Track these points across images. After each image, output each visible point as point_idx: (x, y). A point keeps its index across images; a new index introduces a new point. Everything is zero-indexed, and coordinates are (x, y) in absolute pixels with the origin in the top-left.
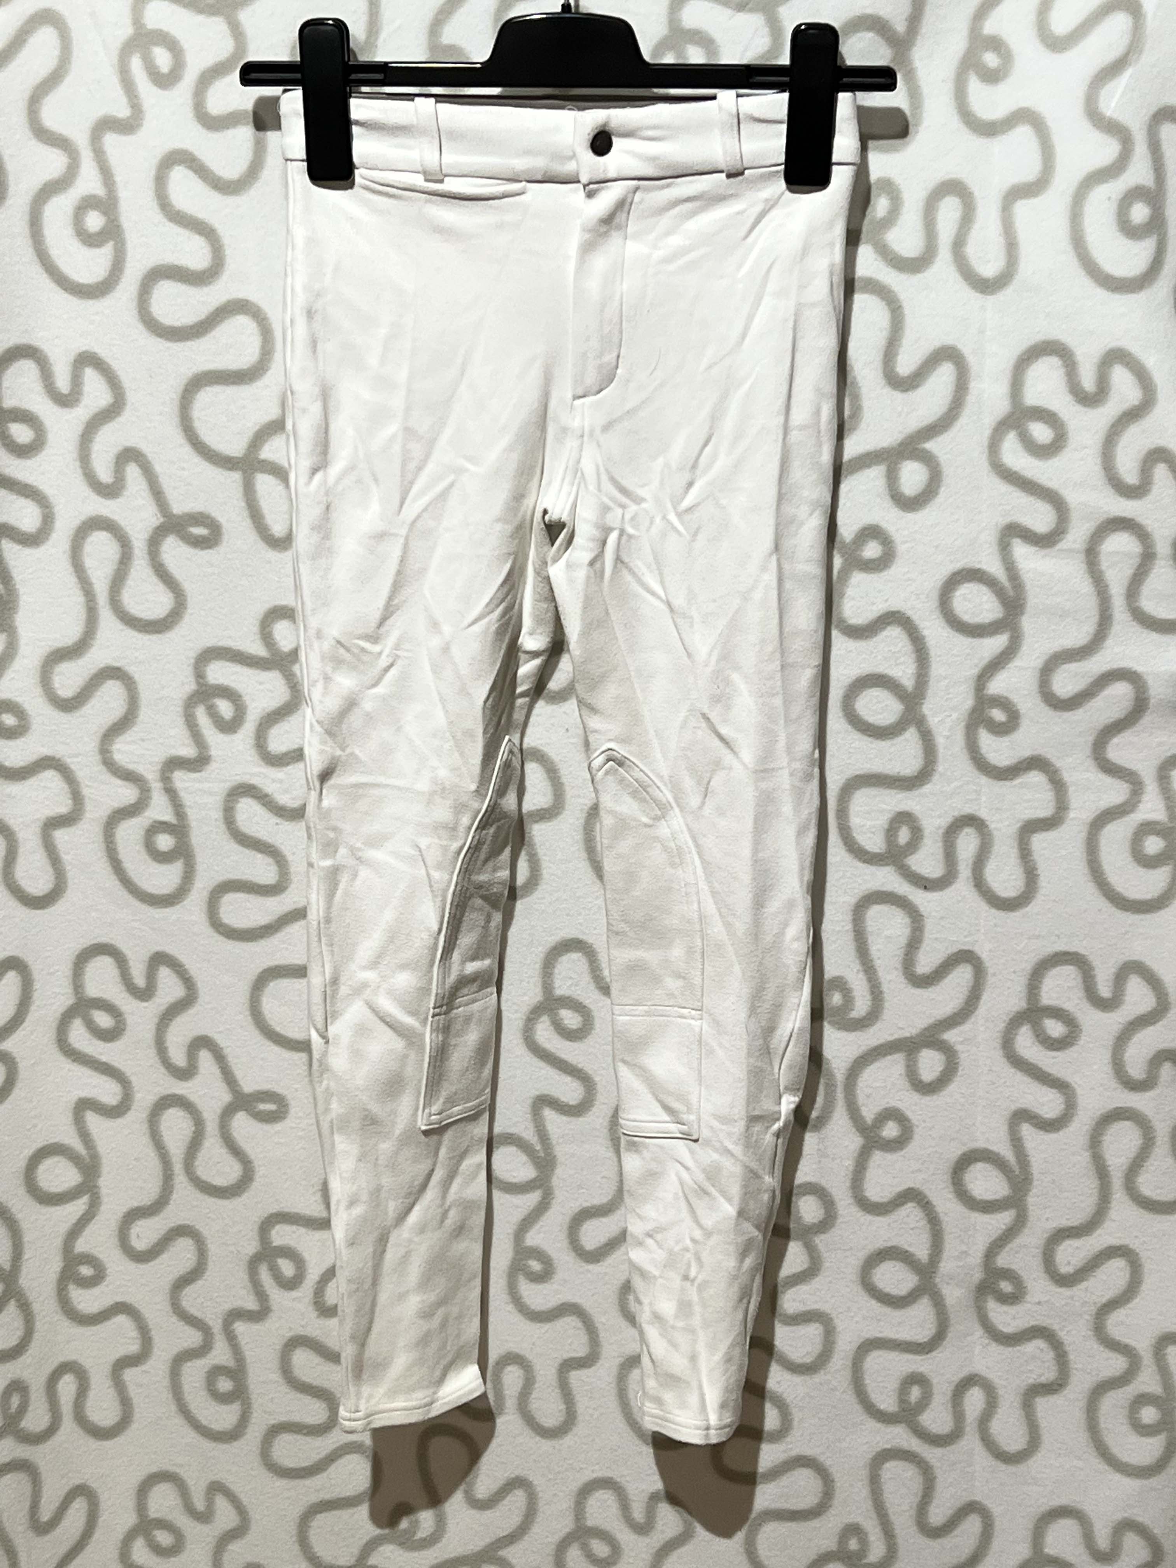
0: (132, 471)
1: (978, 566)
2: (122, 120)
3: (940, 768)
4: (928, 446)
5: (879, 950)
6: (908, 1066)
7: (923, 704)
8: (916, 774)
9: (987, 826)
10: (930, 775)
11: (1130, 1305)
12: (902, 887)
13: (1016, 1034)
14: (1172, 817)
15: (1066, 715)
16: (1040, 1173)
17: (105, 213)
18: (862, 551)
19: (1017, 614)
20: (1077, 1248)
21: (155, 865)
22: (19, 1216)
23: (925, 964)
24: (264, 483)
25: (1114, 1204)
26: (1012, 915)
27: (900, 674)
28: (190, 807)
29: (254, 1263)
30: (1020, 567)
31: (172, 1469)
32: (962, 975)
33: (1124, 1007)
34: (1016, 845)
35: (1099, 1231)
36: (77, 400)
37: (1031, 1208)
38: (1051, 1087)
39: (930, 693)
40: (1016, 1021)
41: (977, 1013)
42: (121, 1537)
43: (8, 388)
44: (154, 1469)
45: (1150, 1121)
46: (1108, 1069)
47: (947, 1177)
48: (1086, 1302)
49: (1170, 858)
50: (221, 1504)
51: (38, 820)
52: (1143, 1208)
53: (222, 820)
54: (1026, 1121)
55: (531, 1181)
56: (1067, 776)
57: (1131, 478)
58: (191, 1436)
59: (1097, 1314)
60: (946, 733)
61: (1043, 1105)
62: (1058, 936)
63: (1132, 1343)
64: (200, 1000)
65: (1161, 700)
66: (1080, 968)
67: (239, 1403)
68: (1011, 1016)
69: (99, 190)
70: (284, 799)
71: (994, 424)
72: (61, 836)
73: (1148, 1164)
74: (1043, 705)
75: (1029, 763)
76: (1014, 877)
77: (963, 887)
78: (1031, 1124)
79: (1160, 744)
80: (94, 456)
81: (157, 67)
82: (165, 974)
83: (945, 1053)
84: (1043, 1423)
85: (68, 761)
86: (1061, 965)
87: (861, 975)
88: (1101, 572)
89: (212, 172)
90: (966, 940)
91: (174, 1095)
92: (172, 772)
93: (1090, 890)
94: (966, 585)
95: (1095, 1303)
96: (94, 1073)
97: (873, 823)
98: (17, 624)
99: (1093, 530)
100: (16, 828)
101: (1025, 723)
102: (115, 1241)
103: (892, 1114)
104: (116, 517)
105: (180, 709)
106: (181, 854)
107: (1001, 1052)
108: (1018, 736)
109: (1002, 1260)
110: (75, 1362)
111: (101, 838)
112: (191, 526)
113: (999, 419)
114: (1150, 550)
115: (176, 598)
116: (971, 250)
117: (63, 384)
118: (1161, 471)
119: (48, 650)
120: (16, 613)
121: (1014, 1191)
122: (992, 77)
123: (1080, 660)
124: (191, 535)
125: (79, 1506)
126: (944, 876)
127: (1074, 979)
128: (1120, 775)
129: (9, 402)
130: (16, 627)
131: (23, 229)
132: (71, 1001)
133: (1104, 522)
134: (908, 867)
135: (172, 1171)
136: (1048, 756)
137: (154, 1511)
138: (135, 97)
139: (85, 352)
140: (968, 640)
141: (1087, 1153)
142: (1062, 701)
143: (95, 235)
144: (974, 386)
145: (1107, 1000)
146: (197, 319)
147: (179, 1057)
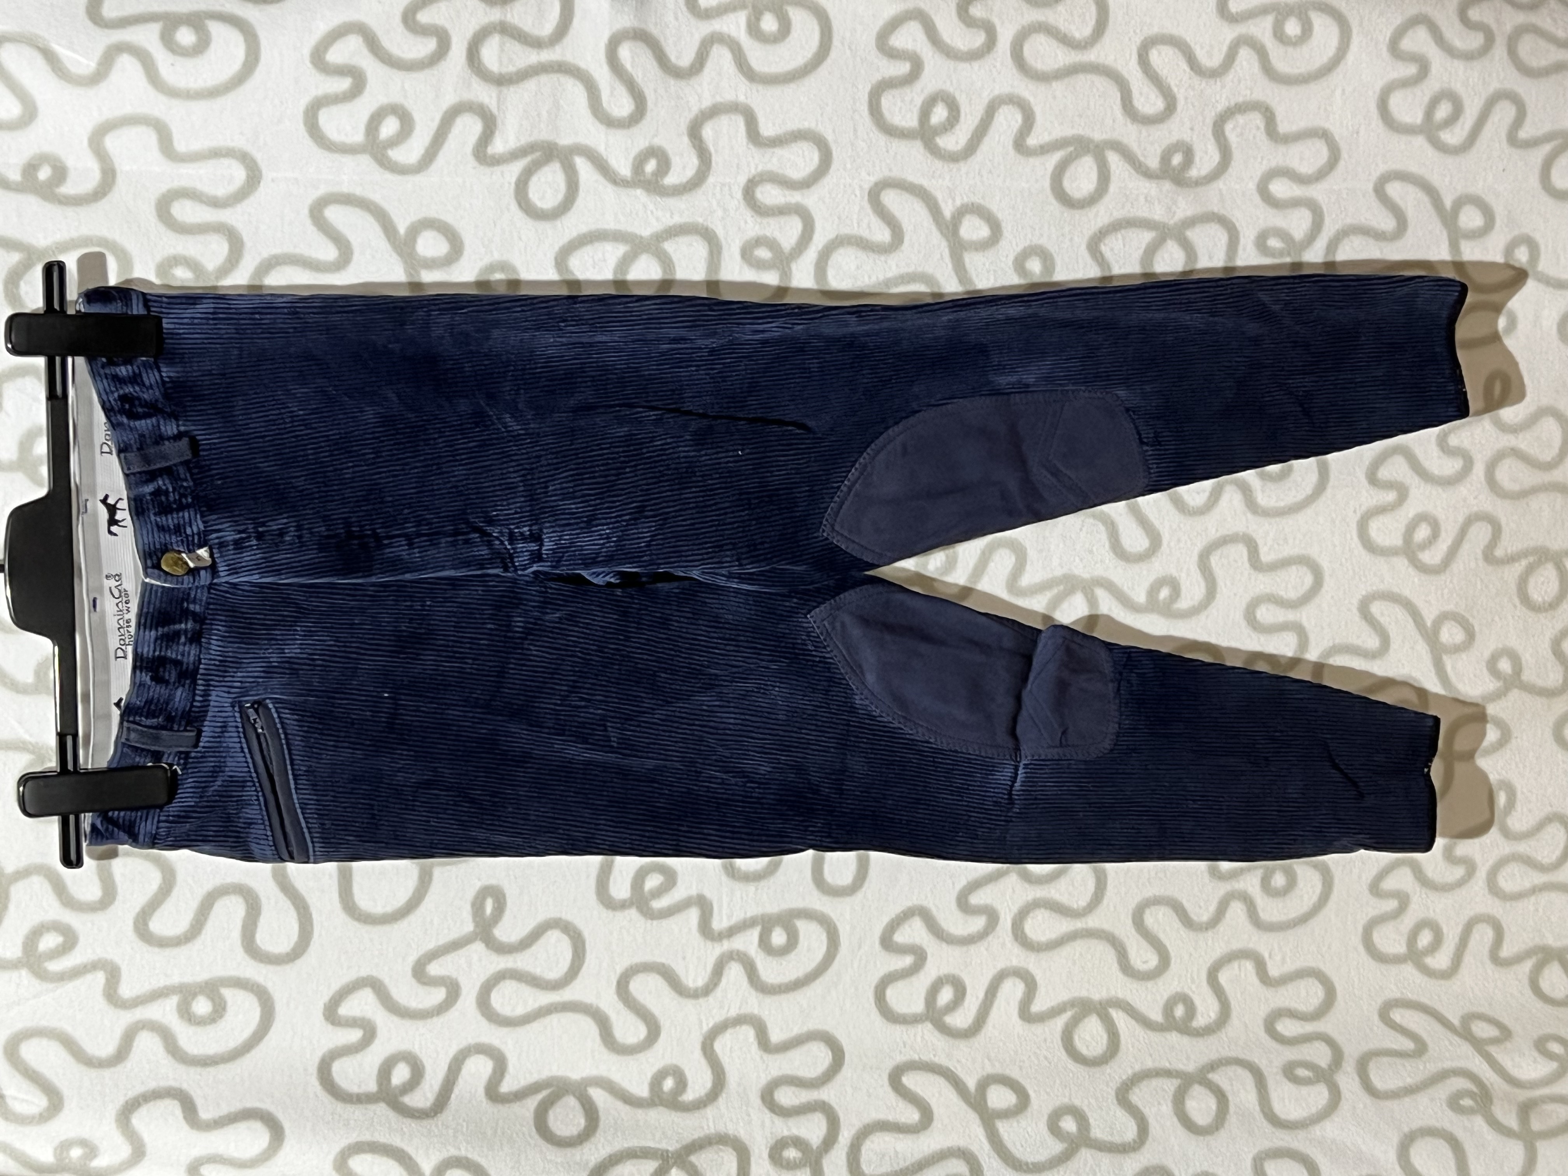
0: (434, 969)
1: (513, 186)
2: (107, 979)
3: (700, 220)
4: (402, 230)
5: (870, 277)
6: (976, 250)
7: (641, 237)
8: (706, 244)
9: (754, 177)
10: (707, 229)
11: (1192, 45)
12: (811, 255)
13: (945, 150)
14: (744, 7)
15: (650, 104)
16: (1072, 128)
17: (194, 995)
19: (556, 149)
20: (1141, 94)
21: (800, 946)
22: (1131, 1071)
23: (882, 234)
25: (1101, 60)
26: (835, 153)
27: (616, 257)
28: (745, 913)
30: (514, 147)
31: (1360, 930)
32: (890, 199)
33: (918, 51)
34: (771, 150)
35: (1124, 73)
36: (369, 1021)
37: (1104, 137)
38: (993, 118)
39: (631, 229)
40: (934, 150)
41: (926, 186)
42: (1426, 979)
43: (359, 1086)
44: (1361, 949)
45: (1023, 27)
46: (976, 65)
47: (1077, 214)
48: (1190, 86)
49: (781, 8)
50: (1388, 885)
51: (761, 1057)
52: (1103, 33)
53: (757, 885)
54: (1024, 140)
55: (1086, 596)
56: (707, 103)
57: (430, 45)
58: (1330, 910)
59: (1200, 75)
60: (668, 215)
61: (1010, 125)
62: (854, 111)
63: (1228, 42)
64: (925, 903)
65: (635, 16)
66: (883, 91)
68: (929, 155)
69: (174, 1000)
71: (381, 170)
72: (776, 1036)
73: (1062, 28)
74: (640, 125)
75: (695, 138)
76: (800, 152)
77: (810, 199)
78: (1027, 136)
79: (677, 19)
80: (420, 1006)
81: (57, 947)
82: (901, 937)
83: (963, 215)
84: (1303, 125)
85: (705, 1028)
86: (881, 109)
88: (517, 72)
89: (155, 895)
90: (858, 195)
91: (1013, 927)
92: (714, 931)
93: (811, 82)
94: (531, 196)
95: (1190, 77)
96: (996, 1004)
98: (578, 1078)
99: (479, 81)
100: (769, 1078)
101: (657, 141)
102: (1150, 984)
103: (1019, 264)
104: (478, 985)
105: (655, 922)
106: (790, 922)
107: (962, 164)
108: (670, 149)
109: (1153, 162)
110: (1265, 1021)
111: (776, 998)
112: (485, 915)
113: (376, 165)
114: (498, 28)
115: (552, 928)
116: (221, 191)
117: (355, 1035)
118: (424, 17)
119: (603, 1049)
120: (568, 1079)
121: (1089, 151)
122: (60, 173)
123: (599, 92)
124: (492, 913)
125: (1398, 1015)
126: (801, 217)
127: (894, 97)
128: (705, 53)
129: (371, 1086)
130: (582, 1079)
131: (211, 1071)
132: (929, 1026)
133: (472, 71)
134: (793, 249)
135: (1083, 929)
136: (688, 120)
137: (1401, 948)
138: (85, 967)
139: (324, 1015)
140: (582, 193)
141: (1054, 84)
142: (637, 107)
143: (214, 1006)
144: (345, 188)
145: (912, 66)
146: (292, 908)
147: (978, 923)
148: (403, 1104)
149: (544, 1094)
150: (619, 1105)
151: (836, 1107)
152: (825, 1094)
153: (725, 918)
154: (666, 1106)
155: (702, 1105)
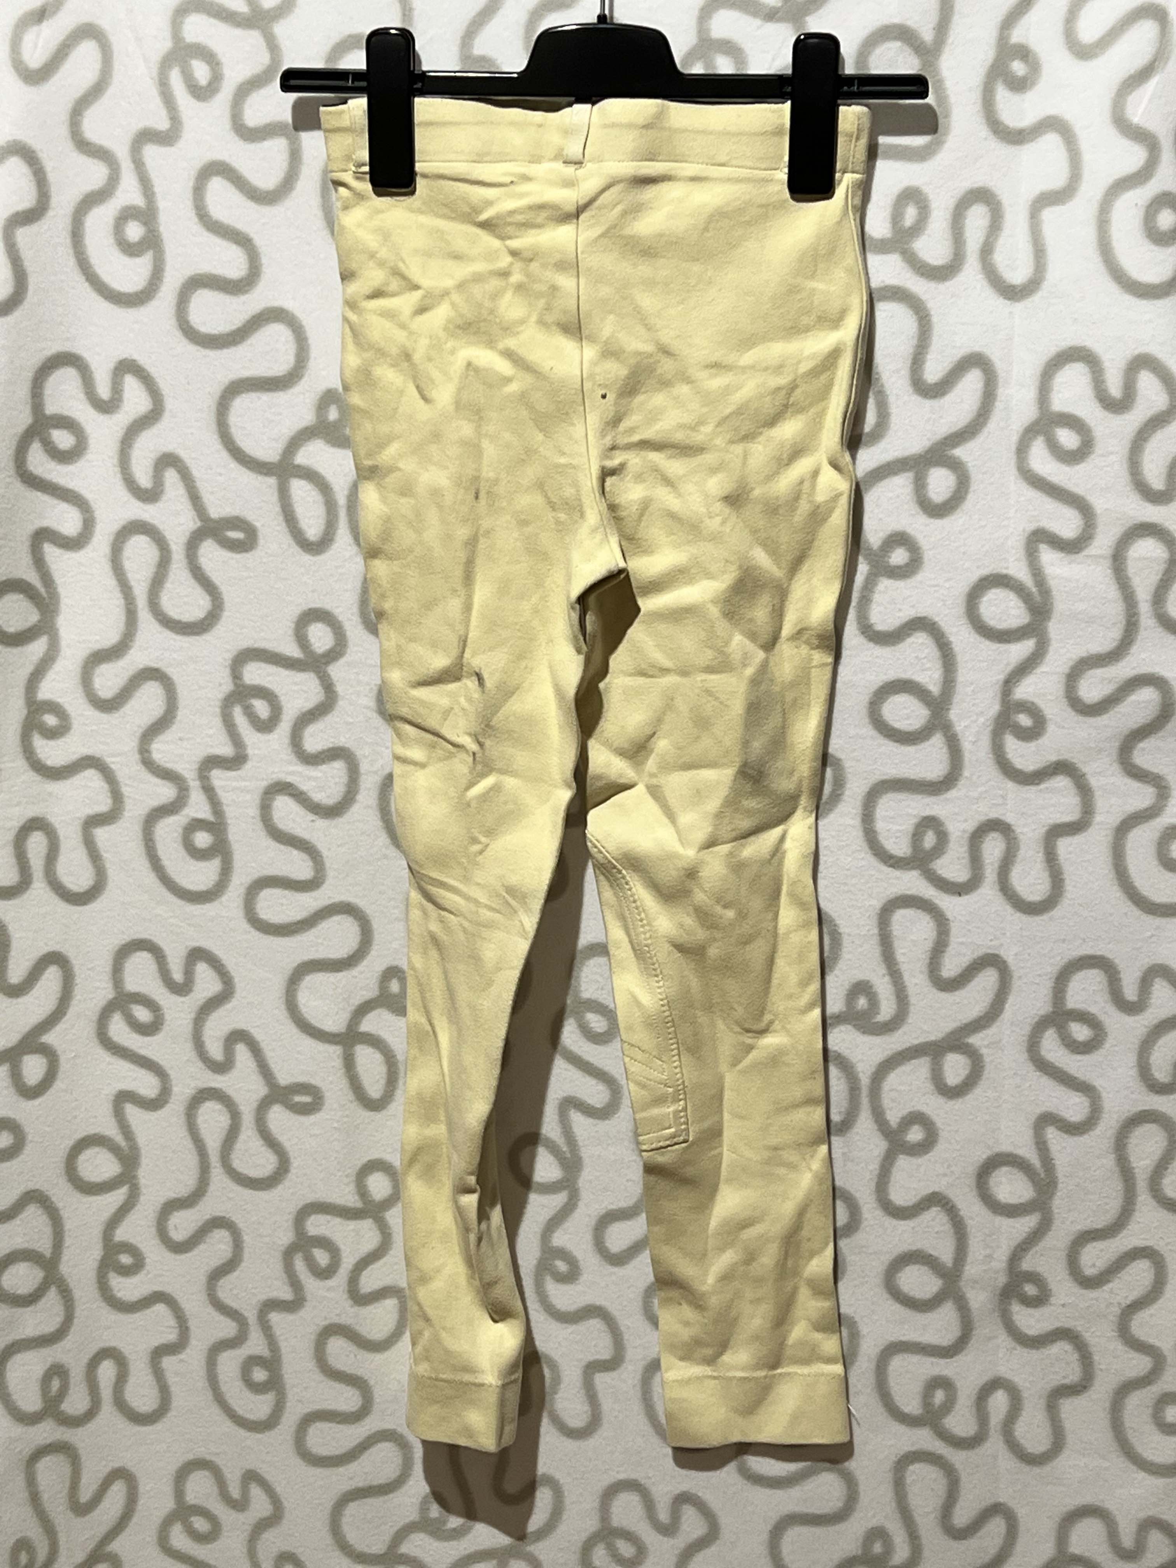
0: (171, 476)
1: (1004, 572)
2: (161, 132)
3: (966, 773)
4: (957, 452)
5: (904, 954)
6: (933, 1070)
7: (948, 709)
8: (941, 779)
9: (1013, 831)
10: (956, 780)
11: (1154, 1306)
12: (928, 892)
13: (1042, 1037)
15: (1092, 720)
16: (1065, 1176)
17: (145, 224)
18: (890, 557)
19: (1045, 619)
20: (1102, 1250)
21: (193, 862)
22: (60, 1205)
23: (950, 967)
24: (300, 489)
25: (1139, 1206)
26: (1038, 919)
27: (927, 680)
28: (227, 805)
29: (288, 1254)
30: (1047, 572)
31: (208, 1457)
32: (988, 979)
33: (1150, 1010)
34: (1042, 850)
35: (1125, 1232)
36: (118, 407)
37: (1056, 1211)
38: (1077, 1090)
39: (956, 699)
40: (1041, 1025)
41: (1002, 1016)
42: (159, 1522)
43: (51, 396)
44: (191, 1457)
45: (1174, 1124)
46: (1134, 1072)
47: (972, 1181)
48: (1111, 1303)
50: (256, 1491)
51: (79, 818)
52: (1168, 1208)
53: (259, 818)
54: (1051, 1125)
55: (559, 1181)
56: (1094, 782)
57: (1157, 482)
58: (228, 1426)
59: (1122, 1314)
60: (970, 738)
61: (1068, 1108)
62: (1084, 940)
63: (1157, 1344)
64: (237, 996)
66: (1106, 972)
67: (274, 1393)
68: (1036, 1020)
69: (139, 201)
70: (318, 797)
71: (1021, 430)
72: (101, 834)
73: (1173, 1165)
74: (1069, 710)
75: (1055, 768)
76: (1040, 881)
77: (988, 890)
78: (1056, 1127)
80: (134, 461)
81: (196, 80)
82: (202, 969)
83: (970, 1057)
84: (1068, 1425)
85: (108, 760)
86: (1087, 968)
87: (887, 979)
88: (1128, 578)
89: (249, 183)
90: (993, 943)
91: (211, 1089)
92: (209, 772)
93: (1116, 893)
94: (994, 591)
95: (1119, 1304)
96: (132, 1067)
97: (898, 828)
98: (58, 626)
99: (1118, 536)
100: (57, 826)
101: (1051, 728)
102: (153, 1230)
103: (917, 1115)
104: (155, 522)
105: (218, 710)
106: (219, 851)
107: (1026, 1055)
108: (1044, 741)
109: (1027, 1264)
110: (114, 1349)
111: (140, 835)
112: (227, 530)
113: (1026, 425)
115: (213, 601)
116: (999, 258)
117: (104, 391)
119: (88, 652)
120: (57, 615)
121: (1039, 1194)
122: (1019, 85)
123: (1106, 666)
124: (228, 538)
125: (118, 1491)
126: (969, 880)
127: (1100, 983)
128: (1146, 779)
129: (51, 408)
130: (58, 630)
131: (65, 239)
132: (111, 996)
133: (1130, 528)
134: (935, 873)
135: (209, 1163)
136: (1074, 761)
137: (191, 1498)
138: (174, 109)
139: (125, 359)
140: (995, 646)
141: (1113, 1156)
142: (1089, 706)
143: (135, 244)
144: (1002, 392)
145: (1133, 1003)
146: (234, 327)
147: (216, 1051)
148: (32, 441)
149: (42, 590)
150: (29, 668)
151: (26, 896)
152: (39, 887)
153: (222, 783)
154: (27, 718)
155: (28, 755)
